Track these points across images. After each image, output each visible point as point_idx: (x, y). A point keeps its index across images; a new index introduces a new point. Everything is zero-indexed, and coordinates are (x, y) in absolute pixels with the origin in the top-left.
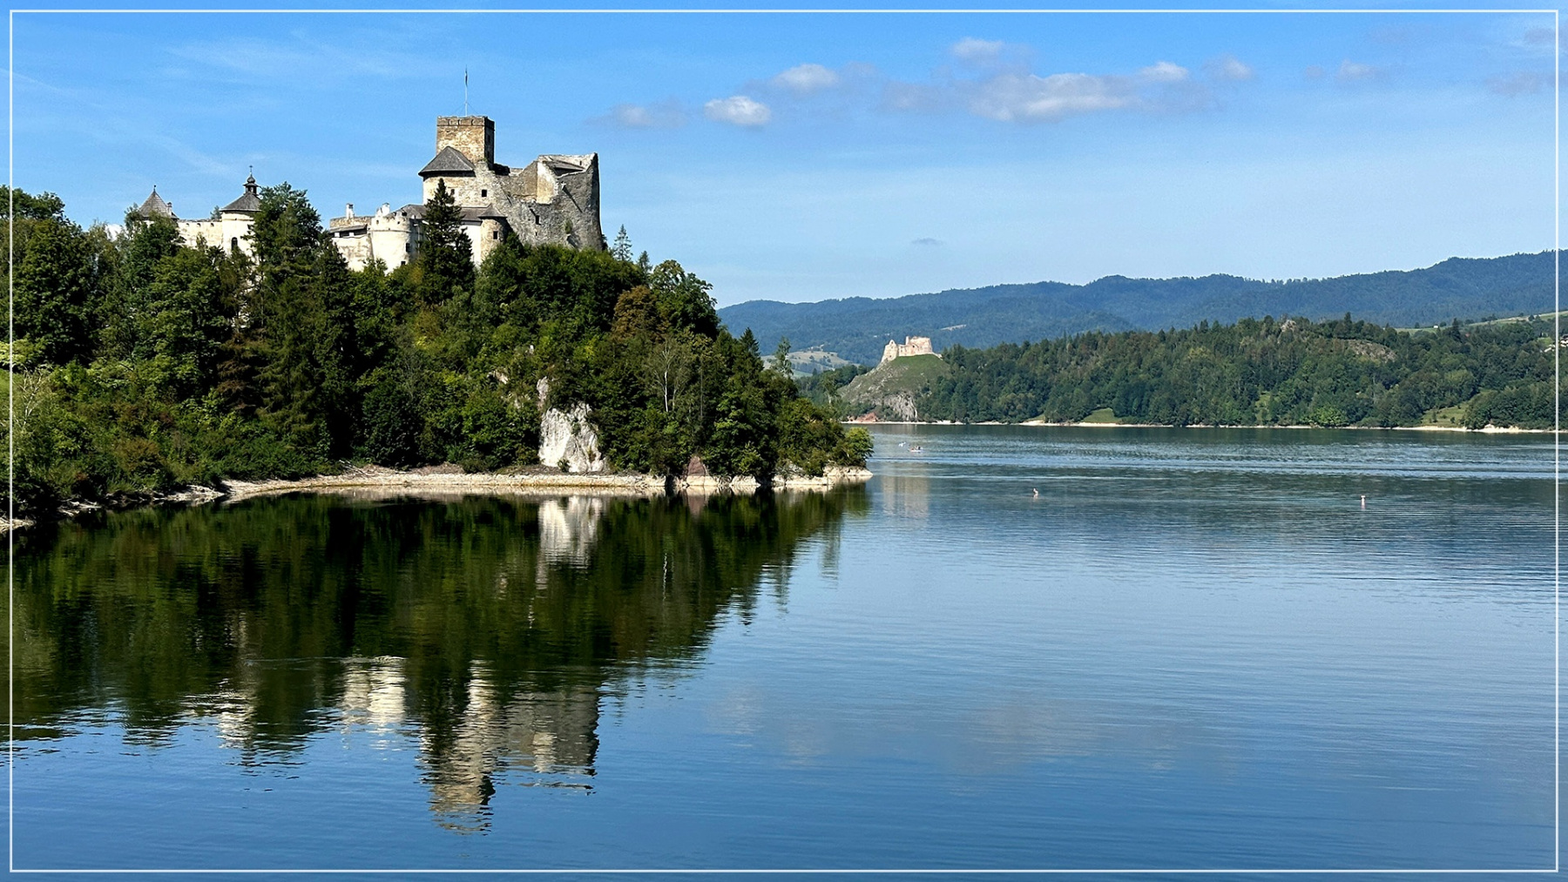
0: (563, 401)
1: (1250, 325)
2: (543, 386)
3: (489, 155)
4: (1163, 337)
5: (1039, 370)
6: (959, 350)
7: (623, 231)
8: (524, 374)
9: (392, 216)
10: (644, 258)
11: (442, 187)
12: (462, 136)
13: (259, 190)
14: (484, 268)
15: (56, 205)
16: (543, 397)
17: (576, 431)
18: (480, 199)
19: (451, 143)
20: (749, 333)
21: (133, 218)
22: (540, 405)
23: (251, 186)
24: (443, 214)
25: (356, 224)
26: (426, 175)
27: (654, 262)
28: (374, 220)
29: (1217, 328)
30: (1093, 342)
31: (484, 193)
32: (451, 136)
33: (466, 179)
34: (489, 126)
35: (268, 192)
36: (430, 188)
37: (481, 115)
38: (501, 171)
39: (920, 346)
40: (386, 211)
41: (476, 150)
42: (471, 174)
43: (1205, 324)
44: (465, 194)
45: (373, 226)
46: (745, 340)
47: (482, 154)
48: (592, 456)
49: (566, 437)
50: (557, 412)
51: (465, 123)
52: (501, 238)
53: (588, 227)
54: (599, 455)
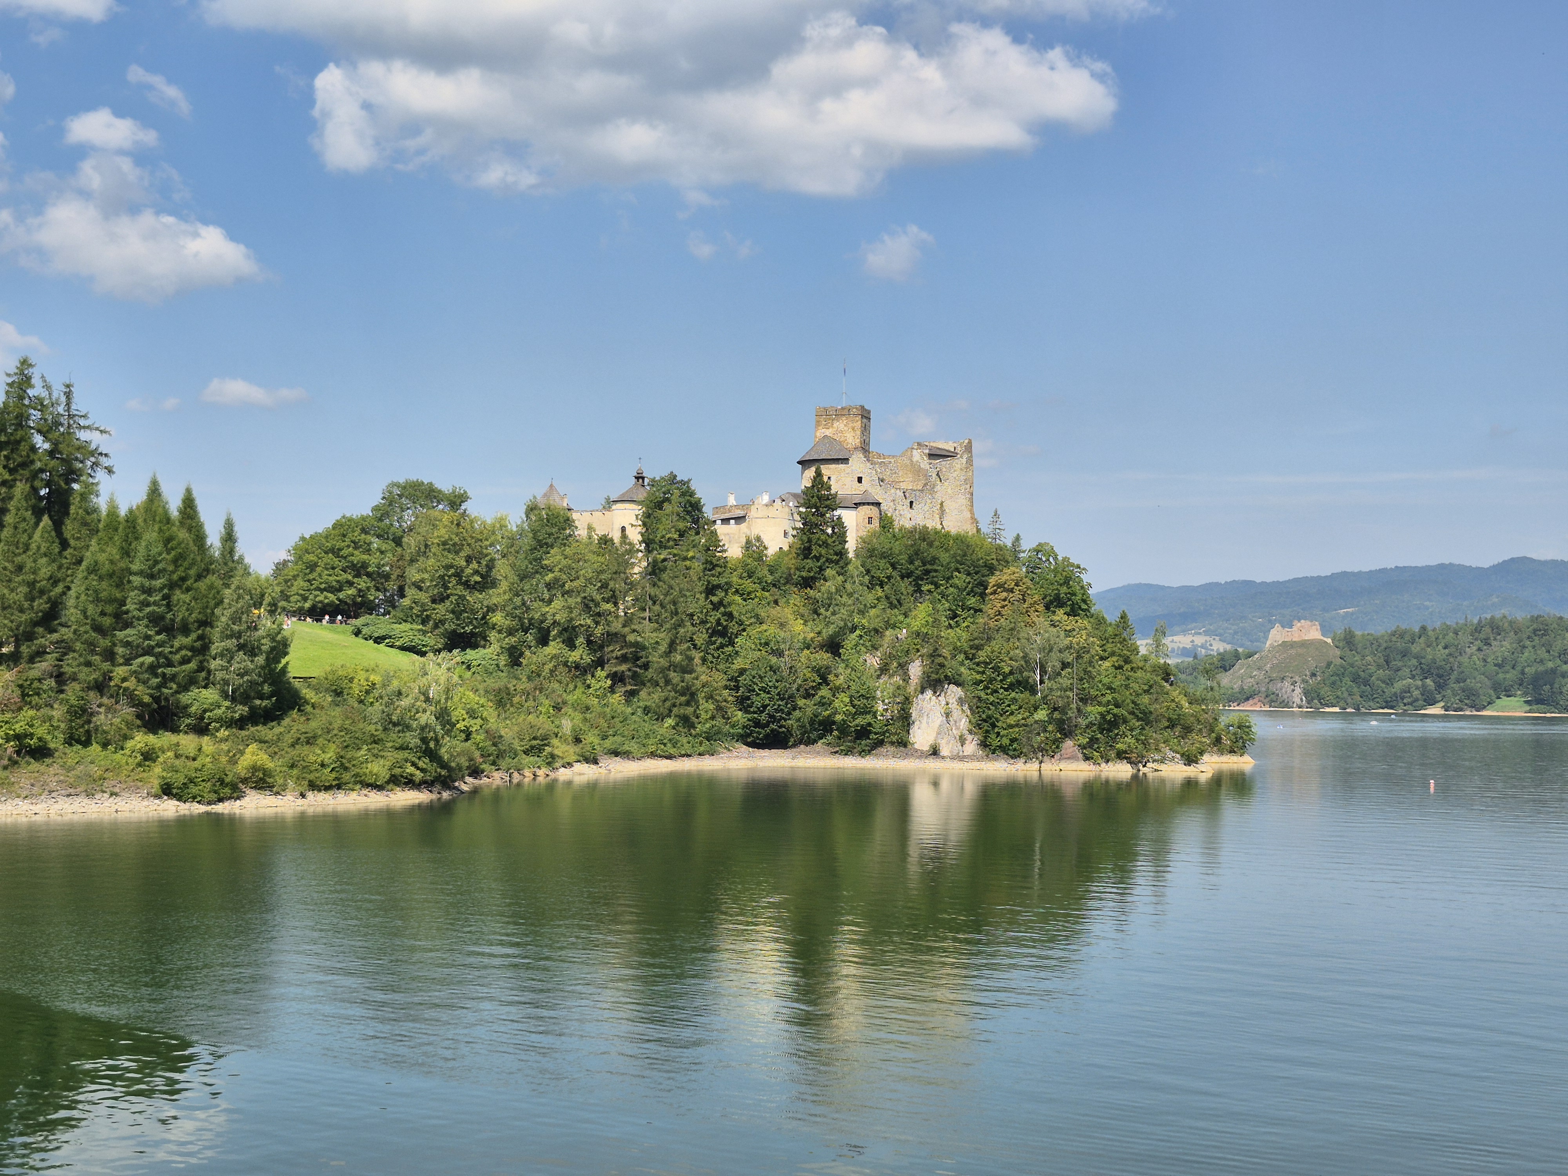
0: (934, 684)
2: (914, 670)
3: (865, 443)
6: (1350, 635)
7: (996, 515)
8: (895, 657)
9: (773, 504)
10: (1017, 540)
11: (819, 474)
12: (840, 424)
14: (858, 552)
15: (464, 498)
16: (914, 681)
17: (948, 714)
18: (856, 485)
19: (828, 432)
20: (1124, 616)
21: (531, 509)
22: (912, 689)
23: (640, 477)
24: (821, 499)
25: (739, 513)
26: (804, 463)
28: (753, 508)
31: (860, 480)
32: (829, 425)
33: (842, 466)
34: (865, 415)
35: (656, 483)
36: (807, 476)
37: (857, 405)
39: (1308, 630)
40: (766, 499)
41: (852, 438)
42: (845, 461)
44: (841, 481)
45: (753, 513)
46: (1119, 623)
47: (858, 441)
48: (962, 740)
49: (938, 719)
50: (929, 693)
51: (840, 413)
52: (876, 523)
53: (961, 511)
54: (969, 737)
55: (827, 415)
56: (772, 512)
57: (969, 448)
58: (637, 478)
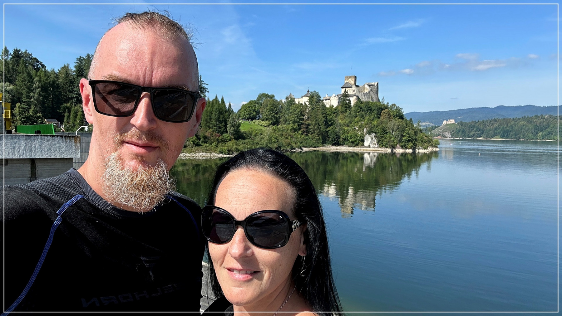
0: (369, 133)
1: (537, 117)
2: (365, 130)
3: (355, 83)
4: (513, 119)
5: (481, 127)
6: (462, 122)
7: (383, 98)
8: (361, 127)
9: (335, 96)
10: (388, 103)
11: (345, 90)
12: (350, 79)
13: (310, 92)
14: (353, 106)
15: (274, 96)
16: (365, 132)
17: (372, 139)
18: (353, 92)
19: (348, 81)
20: (411, 119)
21: (287, 98)
22: (364, 134)
23: (308, 91)
24: (346, 95)
25: (329, 98)
26: (342, 88)
27: (390, 104)
28: (331, 97)
29: (528, 117)
30: (495, 120)
31: (354, 91)
33: (350, 88)
34: (355, 77)
35: (312, 92)
36: (343, 90)
37: (354, 75)
38: (358, 86)
39: (452, 121)
40: (334, 95)
41: (353, 82)
42: (351, 87)
43: (525, 116)
44: (350, 91)
45: (331, 98)
46: (410, 120)
47: (354, 83)
48: (375, 145)
49: (370, 140)
50: (368, 135)
51: (351, 77)
52: (357, 100)
53: (376, 97)
54: (377, 143)
55: (347, 78)
56: (335, 98)
58: (308, 92)
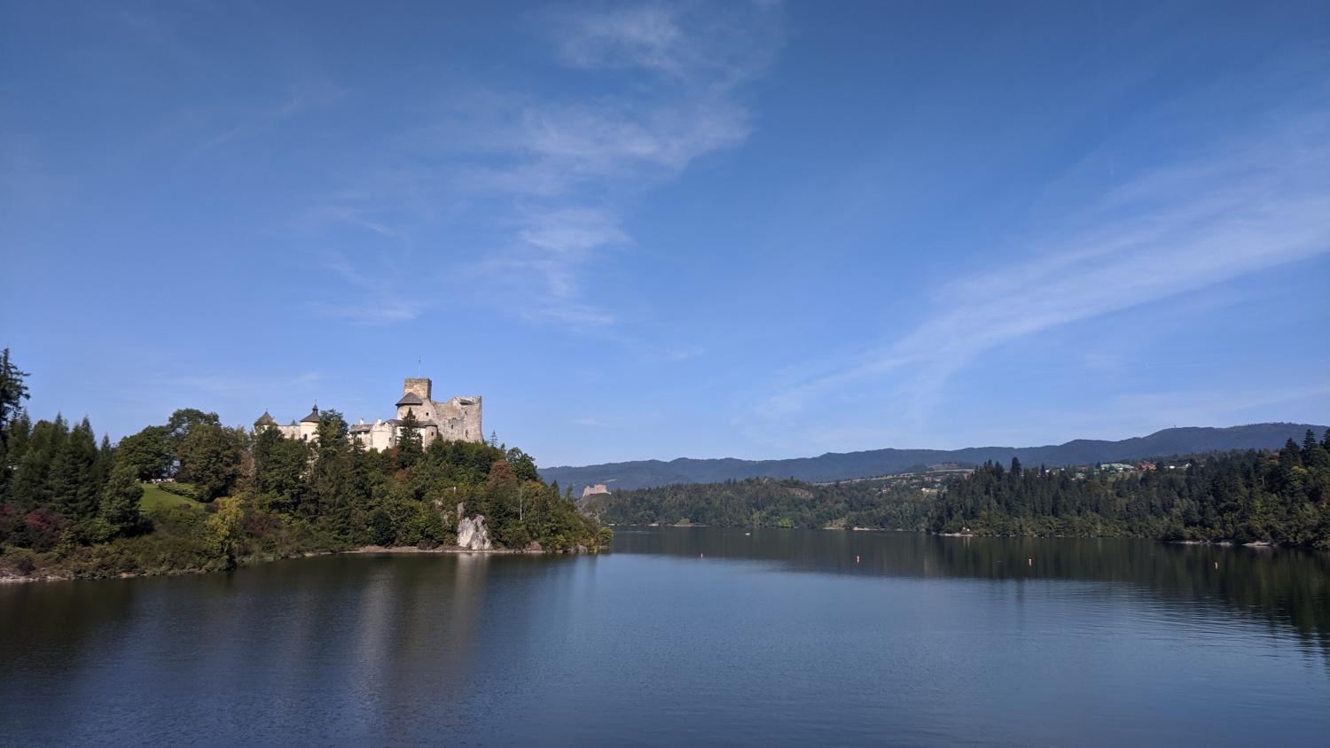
0: (470, 513)
2: (460, 508)
3: (429, 397)
9: (383, 424)
10: (503, 446)
11: (410, 412)
12: (417, 387)
14: (427, 448)
15: (216, 418)
16: (460, 512)
17: (477, 529)
18: (425, 416)
19: (411, 390)
21: (258, 424)
22: (459, 516)
23: (315, 409)
24: (410, 424)
25: (366, 428)
26: (399, 405)
27: (508, 448)
31: (427, 414)
32: (411, 387)
33: (419, 407)
34: (430, 383)
35: (324, 413)
37: (426, 377)
38: (435, 404)
39: (601, 489)
40: (380, 422)
41: (422, 393)
42: (421, 404)
44: (420, 414)
45: (374, 429)
47: (426, 395)
48: (484, 542)
49: (471, 531)
50: (467, 519)
51: (419, 381)
52: (435, 435)
53: (476, 431)
54: (487, 540)
55: (410, 382)
56: (383, 428)
57: (480, 401)
